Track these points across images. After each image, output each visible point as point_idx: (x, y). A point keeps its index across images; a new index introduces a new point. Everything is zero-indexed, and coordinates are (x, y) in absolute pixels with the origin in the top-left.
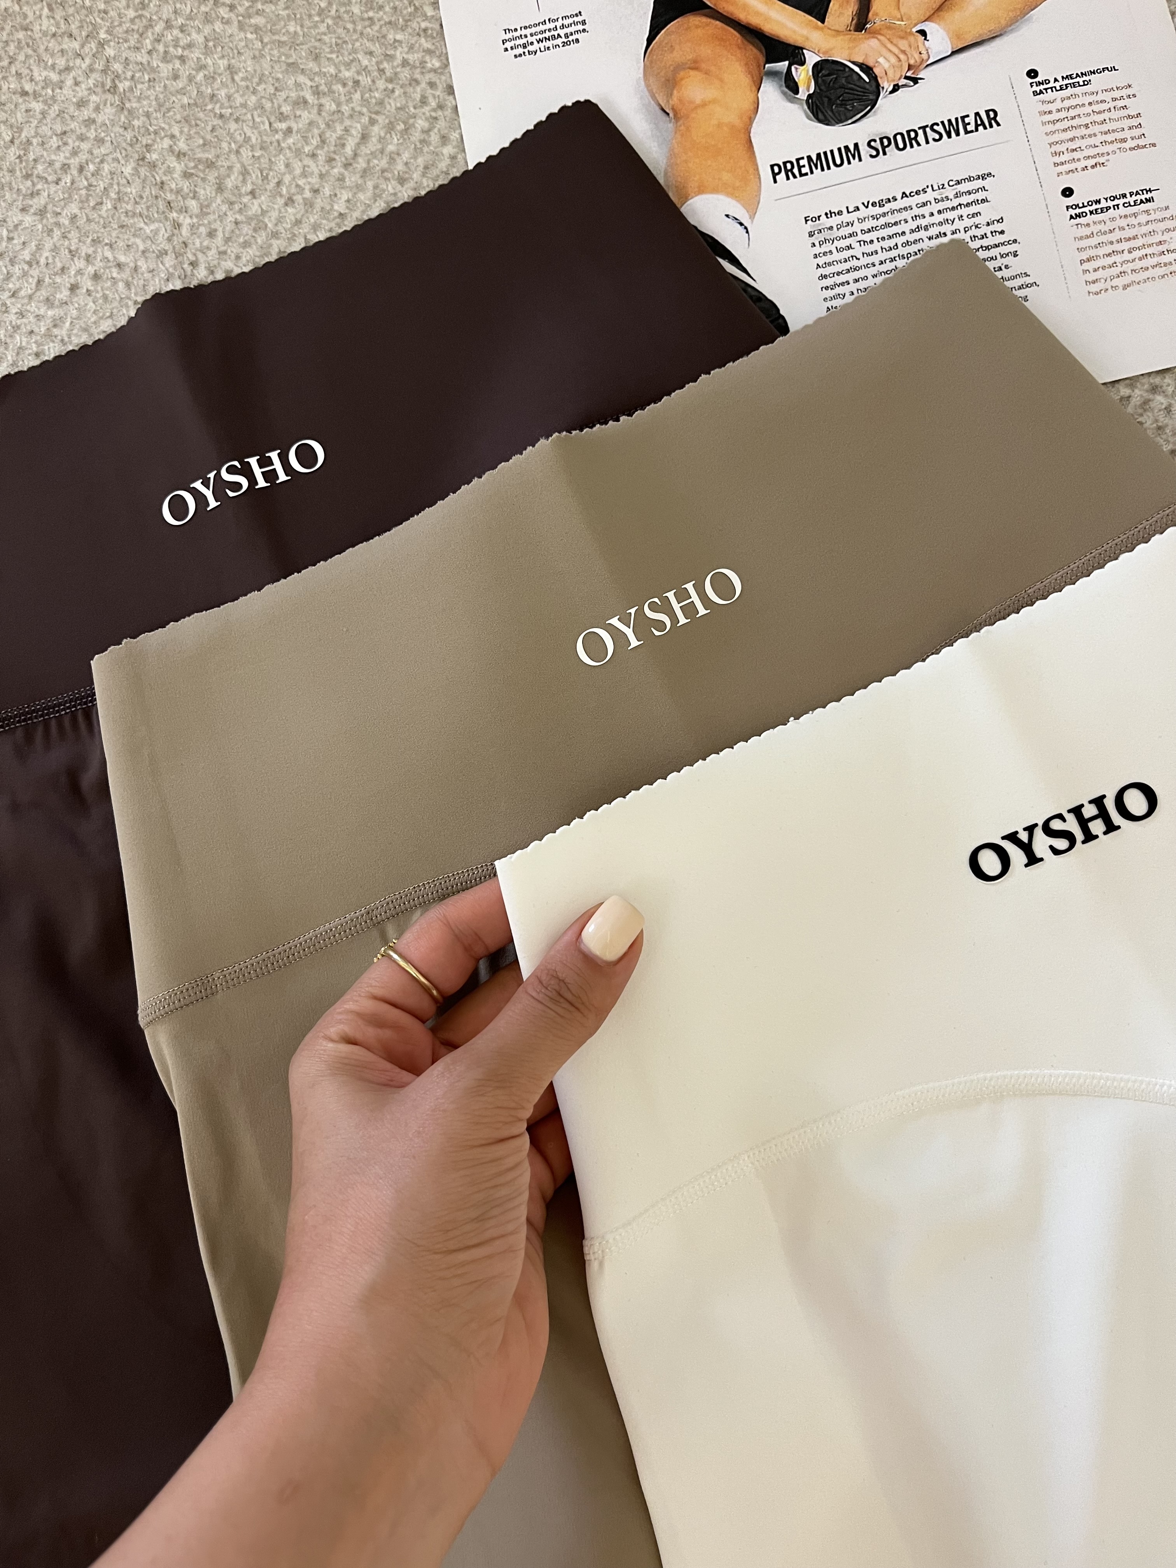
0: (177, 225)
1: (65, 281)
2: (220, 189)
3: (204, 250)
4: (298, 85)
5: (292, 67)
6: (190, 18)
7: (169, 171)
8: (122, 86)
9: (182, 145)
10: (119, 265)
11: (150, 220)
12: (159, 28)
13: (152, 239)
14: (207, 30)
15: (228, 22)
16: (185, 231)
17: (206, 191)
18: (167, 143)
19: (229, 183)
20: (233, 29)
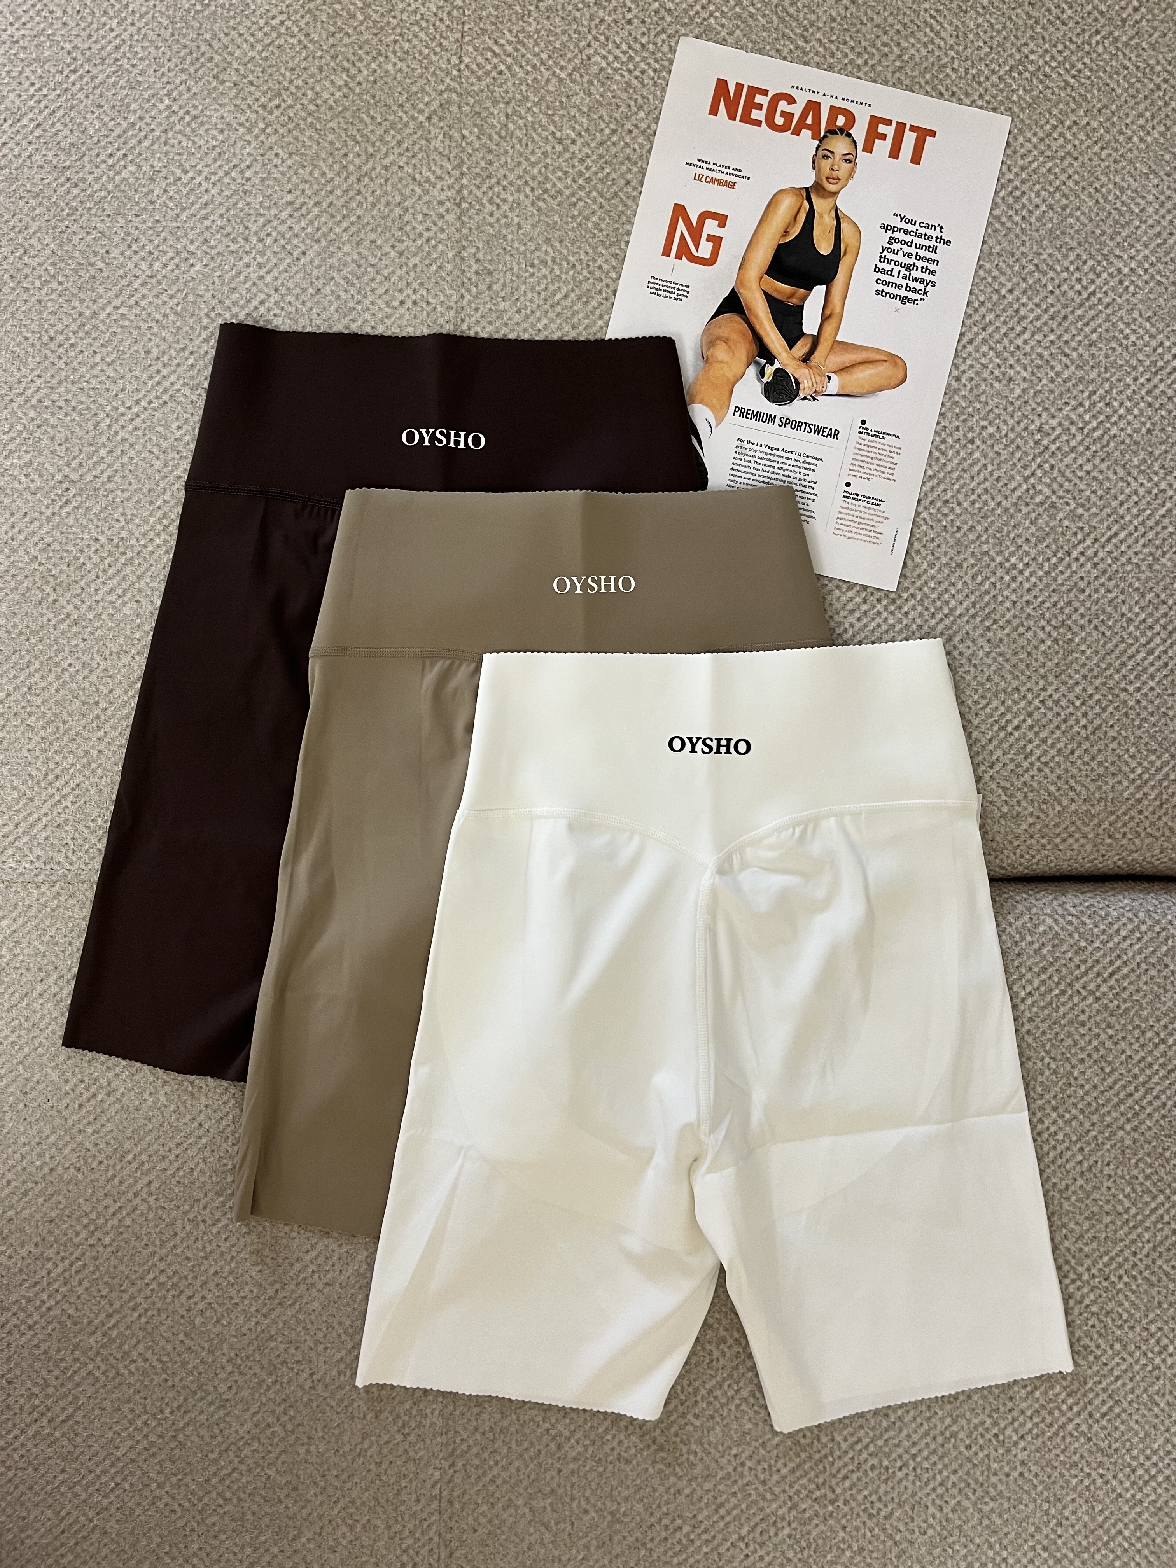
0: (462, 297)
1: (400, 297)
2: (490, 288)
3: (470, 316)
4: (546, 252)
5: (548, 241)
6: (511, 183)
7: (470, 267)
8: (465, 205)
9: (480, 256)
10: (428, 303)
11: (451, 287)
12: (493, 181)
13: (449, 297)
14: (516, 195)
15: (527, 196)
16: (465, 302)
17: (483, 287)
18: (473, 250)
19: (495, 287)
20: (528, 202)
